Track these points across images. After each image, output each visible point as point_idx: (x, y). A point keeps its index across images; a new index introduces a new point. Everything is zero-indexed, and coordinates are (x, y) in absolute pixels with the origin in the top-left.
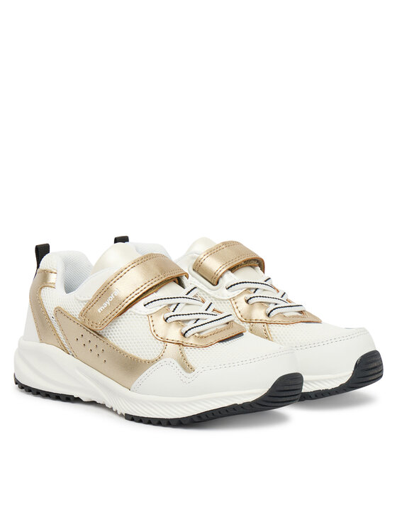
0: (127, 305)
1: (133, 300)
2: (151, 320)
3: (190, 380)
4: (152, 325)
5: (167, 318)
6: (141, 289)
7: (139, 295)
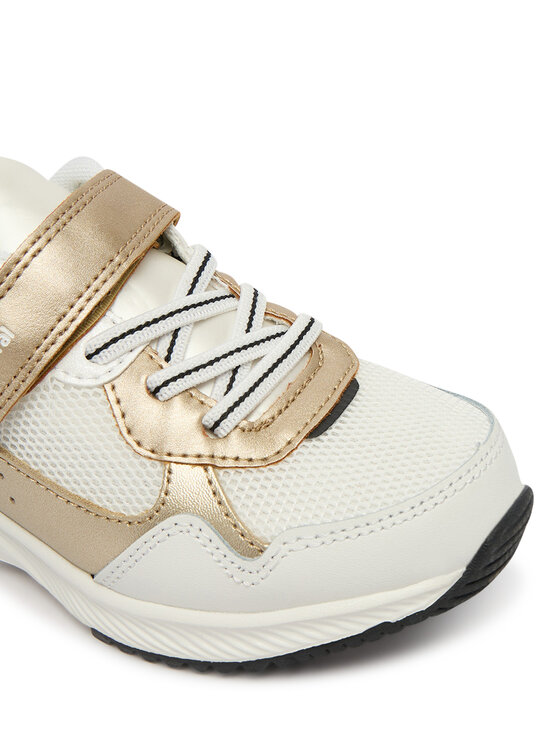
0: (40, 367)
1: (54, 350)
2: (112, 398)
3: (255, 577)
4: (118, 414)
5: (158, 389)
6: (69, 316)
7: (67, 334)
